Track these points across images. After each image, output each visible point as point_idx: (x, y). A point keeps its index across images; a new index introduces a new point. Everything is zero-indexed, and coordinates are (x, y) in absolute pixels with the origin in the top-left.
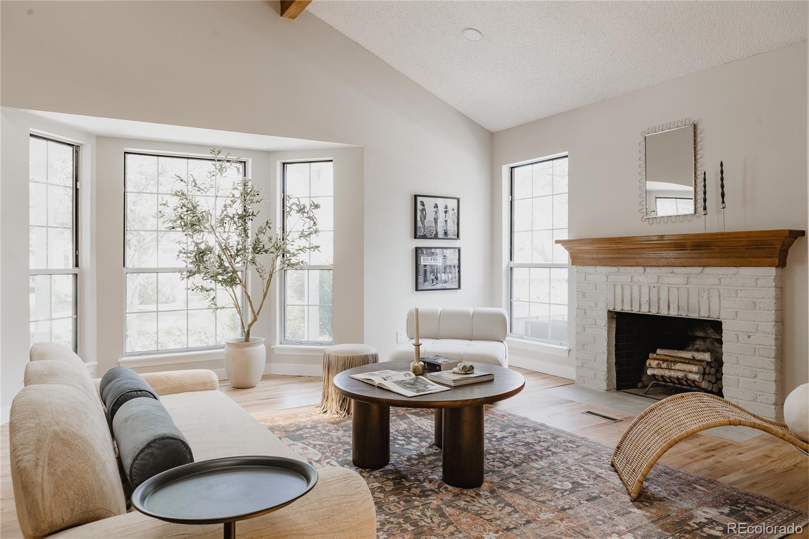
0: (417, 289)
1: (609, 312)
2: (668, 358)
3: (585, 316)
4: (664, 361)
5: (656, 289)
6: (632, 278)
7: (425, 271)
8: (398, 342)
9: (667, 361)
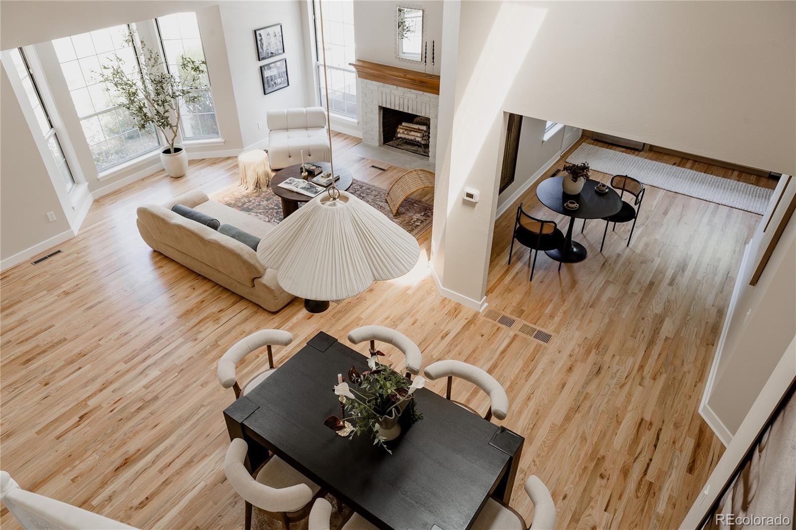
1: (379, 106)
2: (407, 128)
5: (402, 99)
6: (391, 91)
9: (407, 130)
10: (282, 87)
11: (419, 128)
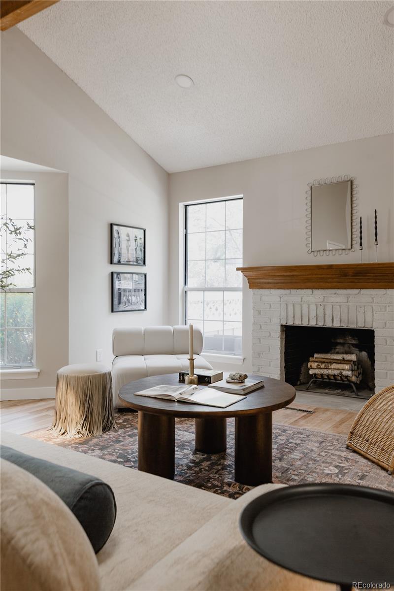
0: (112, 311)
1: (282, 326)
2: (325, 360)
3: (261, 330)
4: (323, 362)
5: (322, 307)
6: (302, 299)
7: (120, 294)
8: (98, 360)
9: (324, 362)
10: (137, 309)
11: (344, 358)
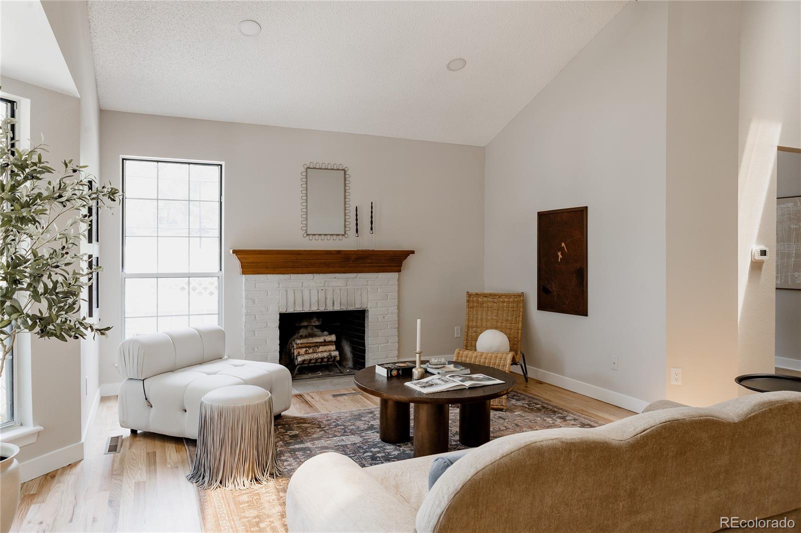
1: (280, 314)
2: (310, 344)
3: (255, 321)
11: (325, 340)
